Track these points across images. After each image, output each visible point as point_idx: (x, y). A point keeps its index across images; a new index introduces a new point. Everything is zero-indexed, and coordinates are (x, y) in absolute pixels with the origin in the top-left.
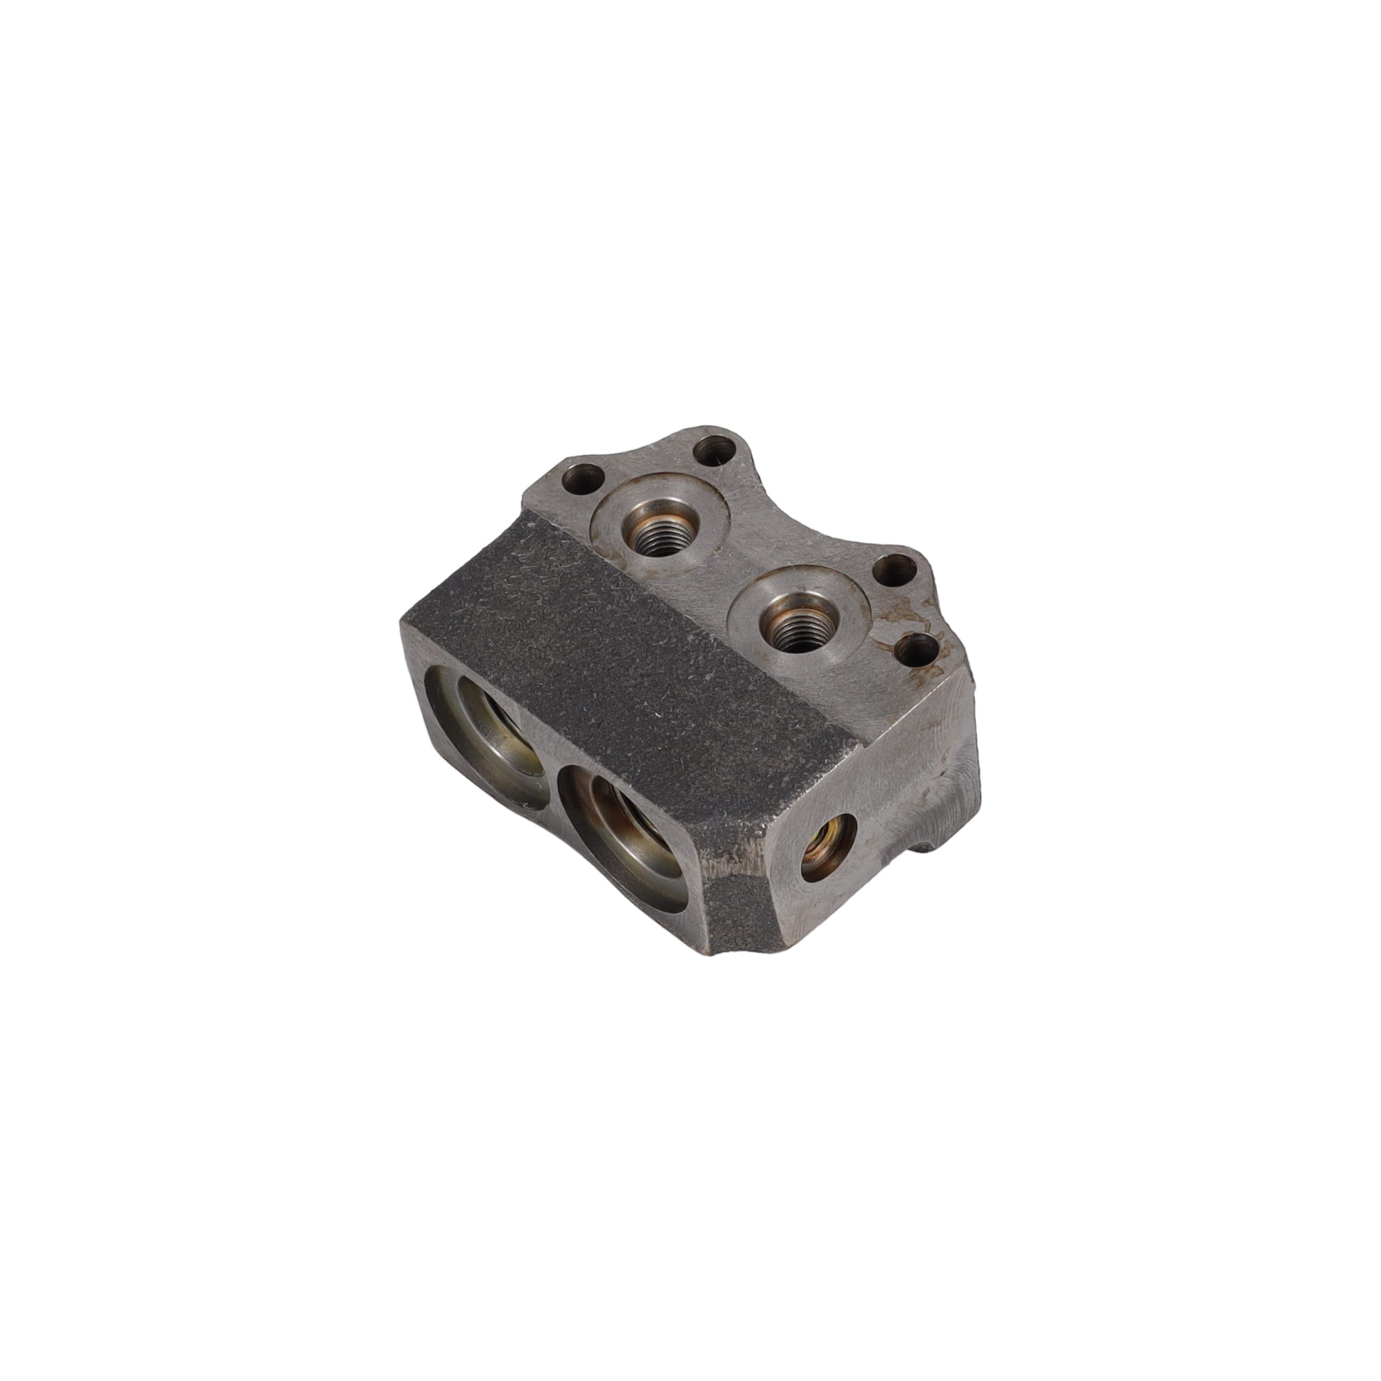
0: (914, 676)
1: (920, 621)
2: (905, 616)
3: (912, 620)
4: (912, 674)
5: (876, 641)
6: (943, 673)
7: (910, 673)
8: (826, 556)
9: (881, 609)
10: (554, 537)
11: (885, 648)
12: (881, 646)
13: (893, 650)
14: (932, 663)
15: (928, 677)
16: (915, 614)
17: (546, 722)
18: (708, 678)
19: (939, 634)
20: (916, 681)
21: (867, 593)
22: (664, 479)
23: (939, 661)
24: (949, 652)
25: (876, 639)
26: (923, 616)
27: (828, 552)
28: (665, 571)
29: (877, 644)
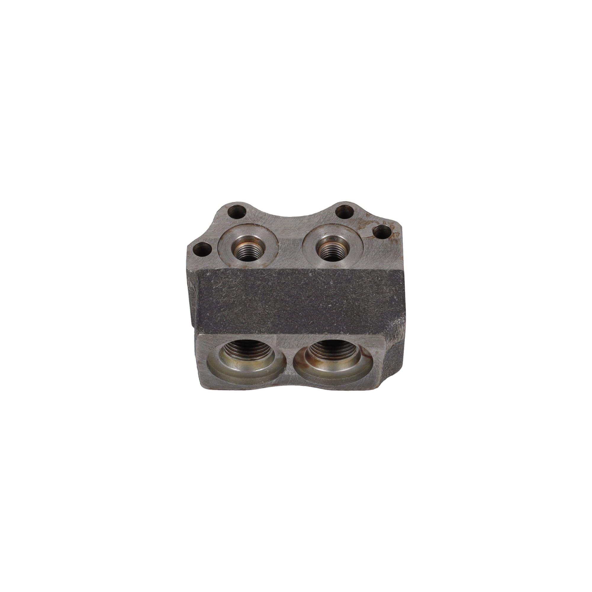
0: (391, 240)
1: (373, 222)
2: (366, 224)
3: (369, 224)
4: (390, 240)
5: (366, 238)
6: (399, 234)
7: (389, 241)
8: (317, 221)
9: (355, 227)
10: (222, 272)
11: (372, 238)
12: (369, 238)
13: (375, 237)
14: (392, 233)
15: (396, 237)
16: (368, 221)
17: (294, 334)
18: (331, 283)
19: (383, 222)
20: (394, 242)
21: (345, 225)
22: (230, 232)
23: (393, 231)
24: (393, 226)
25: (365, 237)
26: (372, 220)
27: (316, 220)
28: (268, 261)
29: (368, 239)
